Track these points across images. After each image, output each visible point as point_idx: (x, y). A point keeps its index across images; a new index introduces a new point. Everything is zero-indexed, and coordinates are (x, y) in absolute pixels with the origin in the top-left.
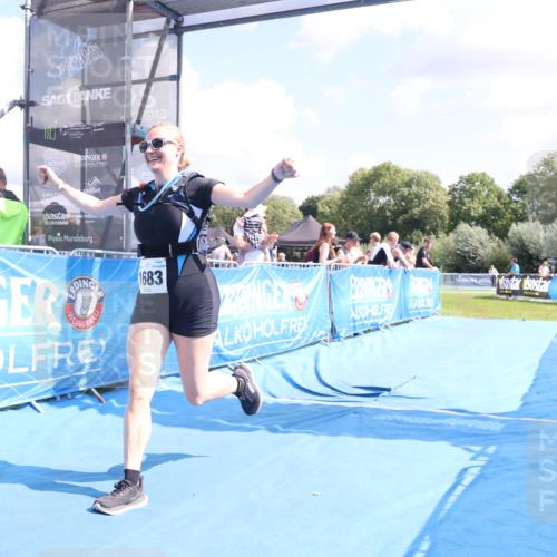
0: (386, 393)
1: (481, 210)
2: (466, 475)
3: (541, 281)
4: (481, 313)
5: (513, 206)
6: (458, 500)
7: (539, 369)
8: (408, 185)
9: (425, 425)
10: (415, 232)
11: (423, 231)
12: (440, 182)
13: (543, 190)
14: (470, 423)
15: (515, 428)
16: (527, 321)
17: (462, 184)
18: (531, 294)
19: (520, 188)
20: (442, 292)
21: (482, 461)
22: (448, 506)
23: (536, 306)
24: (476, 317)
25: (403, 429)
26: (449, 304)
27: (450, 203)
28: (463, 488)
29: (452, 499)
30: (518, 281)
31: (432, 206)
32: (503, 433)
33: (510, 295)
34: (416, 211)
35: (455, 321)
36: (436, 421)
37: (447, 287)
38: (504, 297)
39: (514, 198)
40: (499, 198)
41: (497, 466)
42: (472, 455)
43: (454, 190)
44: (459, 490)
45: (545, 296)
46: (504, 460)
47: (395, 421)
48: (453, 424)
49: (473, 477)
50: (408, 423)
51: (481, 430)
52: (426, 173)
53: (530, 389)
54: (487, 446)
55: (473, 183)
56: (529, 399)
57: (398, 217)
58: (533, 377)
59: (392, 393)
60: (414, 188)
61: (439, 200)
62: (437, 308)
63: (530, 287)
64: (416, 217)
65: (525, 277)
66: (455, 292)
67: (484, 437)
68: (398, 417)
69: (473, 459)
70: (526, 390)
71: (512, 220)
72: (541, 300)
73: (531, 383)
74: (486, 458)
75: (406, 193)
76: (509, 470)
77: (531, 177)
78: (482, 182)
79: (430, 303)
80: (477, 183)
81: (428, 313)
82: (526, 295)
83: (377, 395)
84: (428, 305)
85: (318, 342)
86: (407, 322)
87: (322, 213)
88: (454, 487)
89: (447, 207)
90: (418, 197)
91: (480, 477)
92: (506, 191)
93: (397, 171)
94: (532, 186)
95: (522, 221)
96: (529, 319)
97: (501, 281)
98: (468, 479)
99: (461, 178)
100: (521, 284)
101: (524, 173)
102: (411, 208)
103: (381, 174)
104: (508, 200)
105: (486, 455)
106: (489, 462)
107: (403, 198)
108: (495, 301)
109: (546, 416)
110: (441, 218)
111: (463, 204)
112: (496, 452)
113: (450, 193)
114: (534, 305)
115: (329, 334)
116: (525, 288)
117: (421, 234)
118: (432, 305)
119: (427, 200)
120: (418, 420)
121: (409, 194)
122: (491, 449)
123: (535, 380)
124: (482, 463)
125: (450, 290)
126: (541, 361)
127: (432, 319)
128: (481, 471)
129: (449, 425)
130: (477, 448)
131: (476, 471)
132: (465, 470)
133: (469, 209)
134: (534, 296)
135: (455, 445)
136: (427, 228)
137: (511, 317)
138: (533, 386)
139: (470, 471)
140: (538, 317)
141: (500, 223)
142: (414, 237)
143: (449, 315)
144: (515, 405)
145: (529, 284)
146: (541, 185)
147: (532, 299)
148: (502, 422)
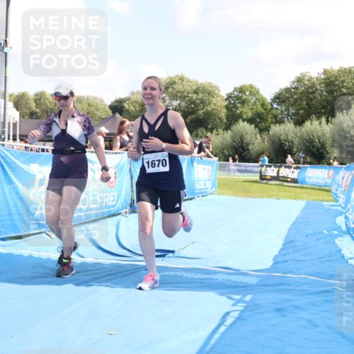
0: (171, 255)
1: (250, 115)
2: (228, 317)
3: (292, 170)
4: (247, 193)
5: (274, 111)
6: (221, 337)
7: (287, 237)
8: (196, 92)
9: (199, 279)
10: (200, 129)
11: (206, 128)
12: (219, 91)
13: (296, 100)
14: (233, 278)
15: (267, 282)
16: (280, 200)
17: (236, 93)
18: (285, 179)
19: (279, 98)
20: (218, 176)
21: (240, 307)
22: (213, 341)
23: (288, 189)
24: (243, 196)
25: (183, 283)
26: (223, 186)
27: (227, 107)
28: (226, 327)
29: (217, 336)
30: (276, 170)
31: (214, 109)
32: (257, 285)
33: (270, 180)
34: (201, 112)
35: (227, 199)
36: (207, 276)
37: (222, 173)
38: (265, 181)
39: (275, 106)
40: (263, 105)
41: (251, 310)
42: (233, 302)
43: (230, 97)
44: (223, 329)
45: (294, 181)
46: (257, 305)
47: (176, 276)
48: (220, 278)
49: (234, 319)
50: (187, 278)
51: (241, 282)
52: (209, 83)
53: (279, 252)
54: (245, 295)
55: (245, 93)
56: (278, 260)
57: (187, 117)
58: (282, 243)
59: (175, 254)
60: (200, 95)
61: (218, 105)
62: (214, 189)
63: (285, 174)
64: (201, 117)
65: (281, 166)
66: (229, 177)
67: (243, 288)
68: (179, 274)
69: (234, 305)
70: (277, 253)
71: (272, 123)
72: (292, 184)
73: (281, 247)
74: (244, 305)
75: (195, 98)
76: (260, 313)
77: (287, 90)
78: (250, 92)
79: (209, 185)
80: (248, 93)
81: (206, 192)
82: (281, 181)
83: (164, 256)
84: (207, 186)
85: (119, 214)
86: (191, 199)
87: (128, 111)
88: (218, 327)
89: (225, 110)
90: (203, 102)
91: (239, 319)
92: (269, 100)
93: (188, 81)
94: (288, 98)
95: (280, 124)
96: (282, 198)
97: (263, 169)
98: (229, 321)
99: (235, 88)
100: (278, 172)
101: (283, 88)
102: (197, 110)
103: (174, 82)
104: (269, 107)
105: (244, 302)
106: (246, 308)
107: (192, 102)
108: (258, 184)
109: (291, 272)
110: (220, 119)
111: (237, 108)
112: (252, 300)
113: (226, 100)
114: (287, 188)
115: (128, 207)
116: (281, 175)
117: (204, 130)
118: (210, 187)
119: (210, 104)
120: (194, 276)
121: (197, 99)
122: (248, 298)
123: (283, 245)
124: (241, 308)
125: (224, 176)
126: (289, 230)
127: (210, 197)
128: (240, 314)
129: (217, 279)
130: (237, 297)
131: (236, 314)
132: (228, 313)
133: (241, 112)
134: (287, 181)
135: (221, 294)
136: (209, 127)
137: (269, 197)
138: (282, 249)
139: (231, 314)
140: (289, 197)
141: (263, 124)
142: (200, 133)
143: (224, 194)
144: (268, 264)
145: (284, 172)
146: (295, 97)
147: (286, 184)
148: (257, 277)
